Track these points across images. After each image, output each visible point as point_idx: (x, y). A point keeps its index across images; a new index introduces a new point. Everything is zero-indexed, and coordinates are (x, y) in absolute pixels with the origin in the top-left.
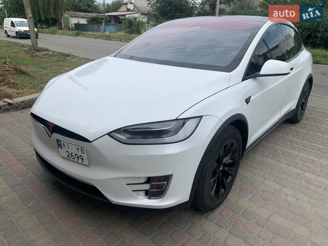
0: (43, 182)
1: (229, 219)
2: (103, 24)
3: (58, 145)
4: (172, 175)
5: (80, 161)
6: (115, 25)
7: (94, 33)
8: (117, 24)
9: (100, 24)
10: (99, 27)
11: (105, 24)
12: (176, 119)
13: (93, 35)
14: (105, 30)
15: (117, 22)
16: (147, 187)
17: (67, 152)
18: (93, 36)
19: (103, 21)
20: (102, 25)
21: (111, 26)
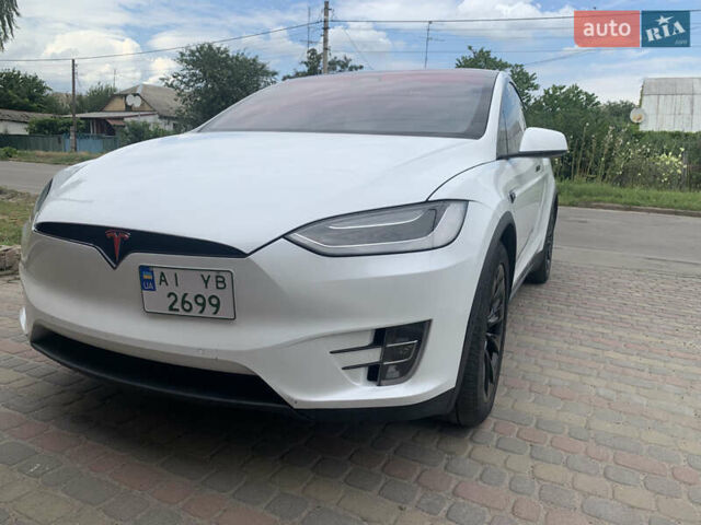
0: (44, 421)
1: (518, 436)
2: (72, 134)
3: (143, 281)
4: (430, 321)
5: (209, 310)
6: (99, 138)
7: (50, 153)
8: (104, 135)
9: (63, 137)
10: (60, 142)
11: (76, 136)
12: (427, 202)
13: (48, 157)
14: (76, 149)
15: (102, 132)
16: (374, 356)
17: (169, 295)
18: (48, 160)
19: (72, 128)
20: (68, 137)
21: (90, 140)
